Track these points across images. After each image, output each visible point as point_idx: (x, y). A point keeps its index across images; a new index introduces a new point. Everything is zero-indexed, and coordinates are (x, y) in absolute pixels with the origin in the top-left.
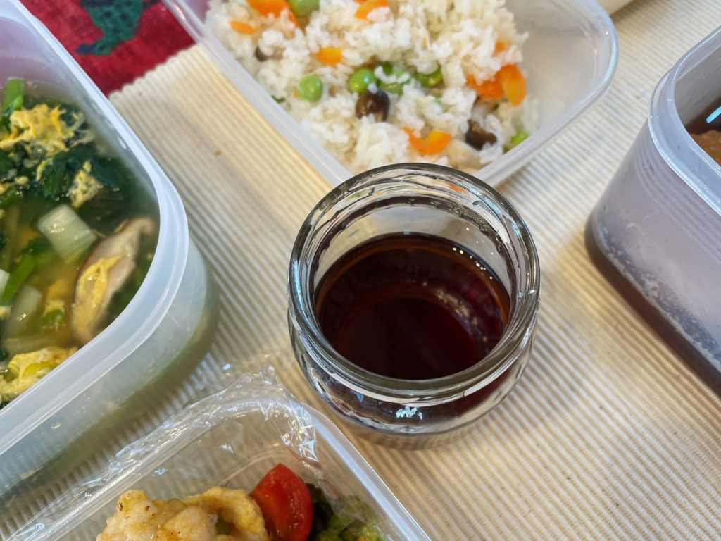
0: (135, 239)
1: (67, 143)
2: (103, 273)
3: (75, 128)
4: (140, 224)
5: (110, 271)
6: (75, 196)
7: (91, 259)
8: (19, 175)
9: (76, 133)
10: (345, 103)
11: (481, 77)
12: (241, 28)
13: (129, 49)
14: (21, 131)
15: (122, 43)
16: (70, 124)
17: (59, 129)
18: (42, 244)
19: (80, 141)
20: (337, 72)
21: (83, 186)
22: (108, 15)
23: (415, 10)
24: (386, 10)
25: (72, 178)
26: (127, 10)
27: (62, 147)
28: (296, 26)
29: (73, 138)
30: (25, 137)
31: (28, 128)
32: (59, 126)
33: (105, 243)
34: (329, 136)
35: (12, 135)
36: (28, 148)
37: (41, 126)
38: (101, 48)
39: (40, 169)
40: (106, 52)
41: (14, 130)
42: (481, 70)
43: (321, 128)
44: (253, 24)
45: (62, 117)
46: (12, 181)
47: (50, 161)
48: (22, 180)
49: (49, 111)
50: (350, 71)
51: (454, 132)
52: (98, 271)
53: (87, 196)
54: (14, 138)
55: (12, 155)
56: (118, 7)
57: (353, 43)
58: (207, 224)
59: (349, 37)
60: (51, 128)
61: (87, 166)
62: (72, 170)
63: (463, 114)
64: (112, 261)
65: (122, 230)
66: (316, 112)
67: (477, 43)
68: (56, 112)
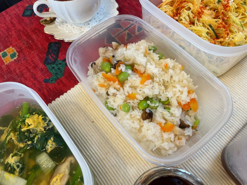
0: (69, 166)
1: (45, 128)
2: (58, 181)
3: (47, 122)
4: (70, 159)
5: (61, 179)
6: (48, 149)
7: (54, 175)
8: (29, 141)
9: (48, 124)
10: (138, 114)
11: (183, 103)
12: (102, 86)
13: (61, 81)
14: (29, 125)
15: (59, 79)
16: (45, 121)
17: (42, 123)
18: (37, 167)
19: (49, 127)
20: (134, 102)
21: (51, 145)
22: (53, 68)
23: (159, 79)
24: (150, 81)
25: (47, 142)
26: (59, 66)
27: (43, 130)
28: (121, 87)
29: (46, 126)
30: (31, 127)
31: (32, 125)
32: (42, 122)
33: (59, 167)
34: (133, 125)
35: (26, 126)
36: (31, 130)
37: (36, 123)
38: (52, 81)
39: (36, 139)
40: (53, 82)
41: (27, 124)
42: (183, 101)
43: (130, 122)
44: (106, 84)
45: (43, 119)
46: (26, 142)
47: (39, 136)
48: (29, 143)
49: (38, 116)
50: (139, 102)
51: (175, 124)
52: (57, 180)
53: (52, 149)
54: (27, 128)
55: (26, 134)
56: (57, 65)
57: (140, 92)
58: (90, 150)
59: (138, 90)
60: (39, 123)
61: (52, 139)
62: (47, 140)
63: (178, 117)
64: (61, 175)
65: (64, 162)
66: (128, 116)
67: (182, 93)
68: (41, 117)
